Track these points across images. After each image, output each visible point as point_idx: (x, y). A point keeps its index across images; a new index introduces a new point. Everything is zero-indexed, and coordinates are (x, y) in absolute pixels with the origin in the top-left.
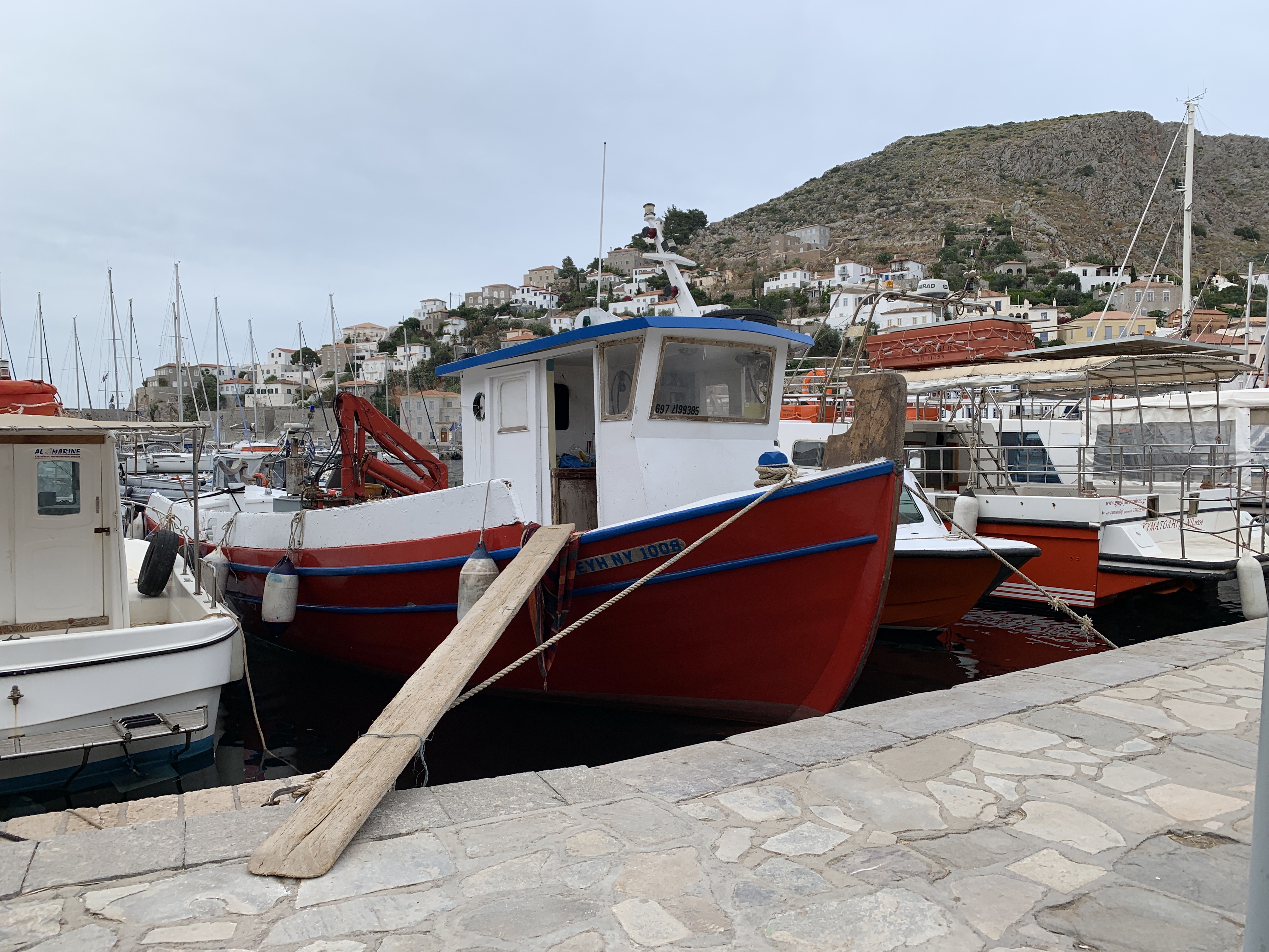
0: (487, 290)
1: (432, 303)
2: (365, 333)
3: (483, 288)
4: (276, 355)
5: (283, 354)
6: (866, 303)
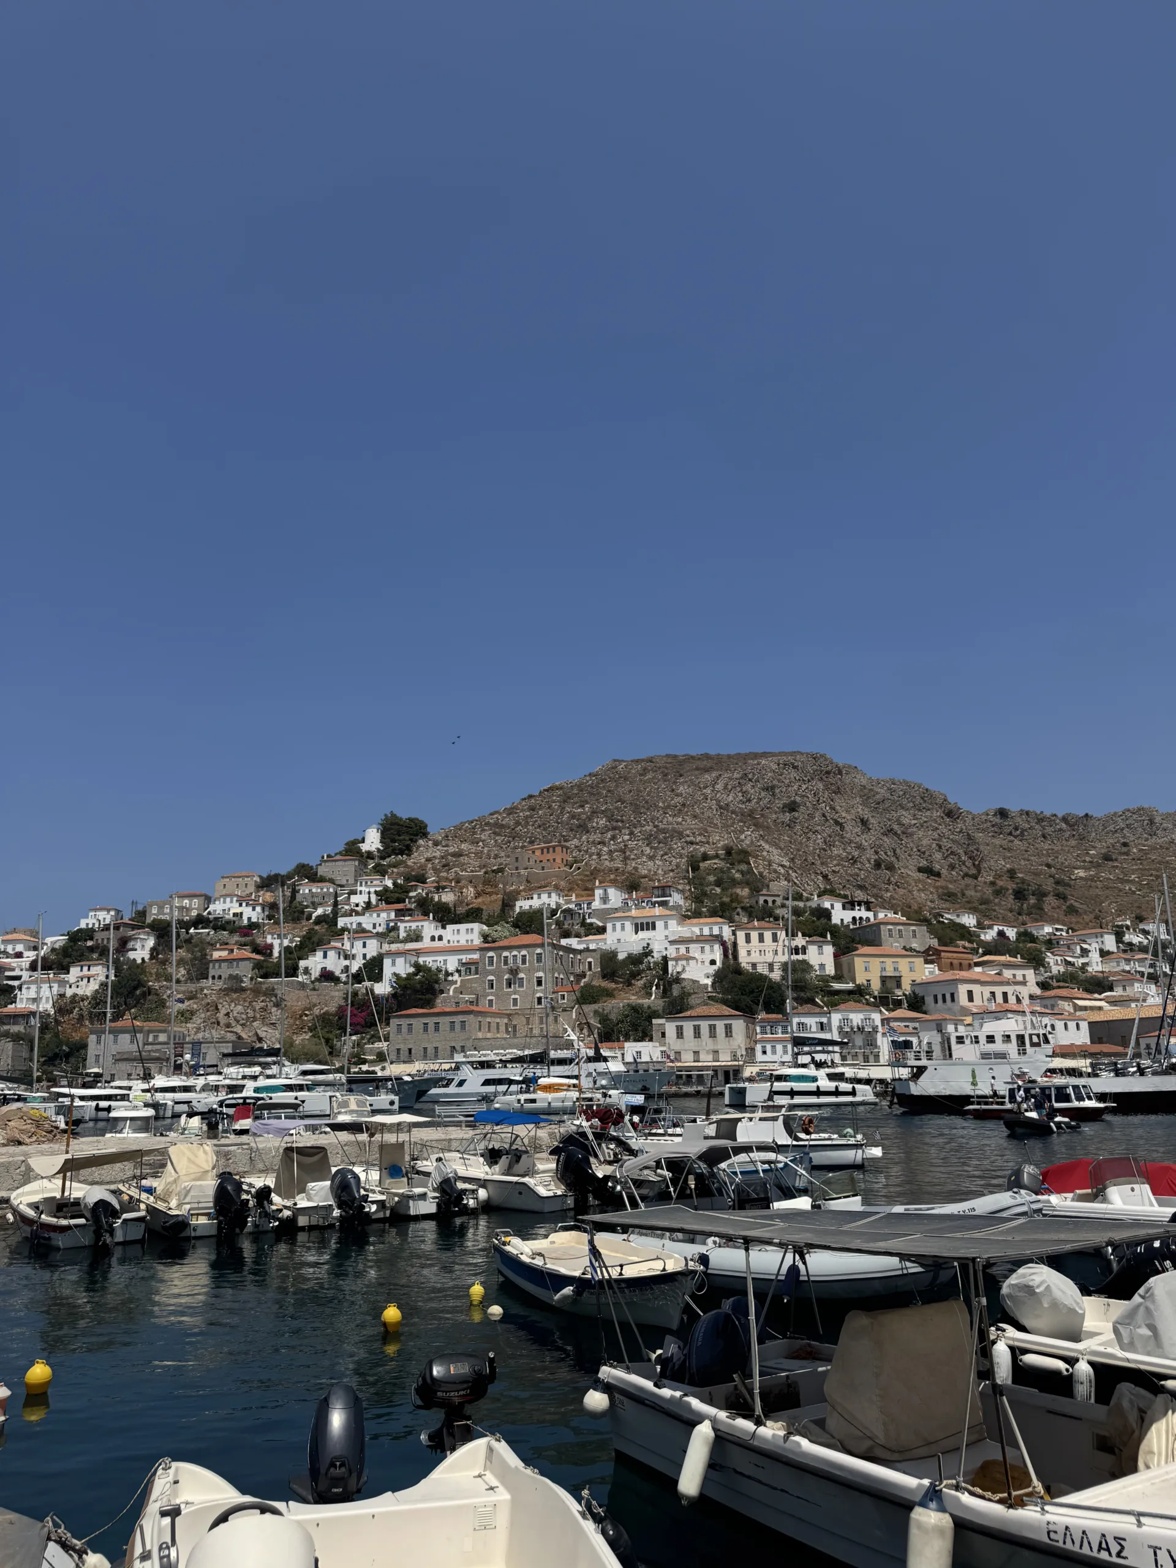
6: (642, 929)
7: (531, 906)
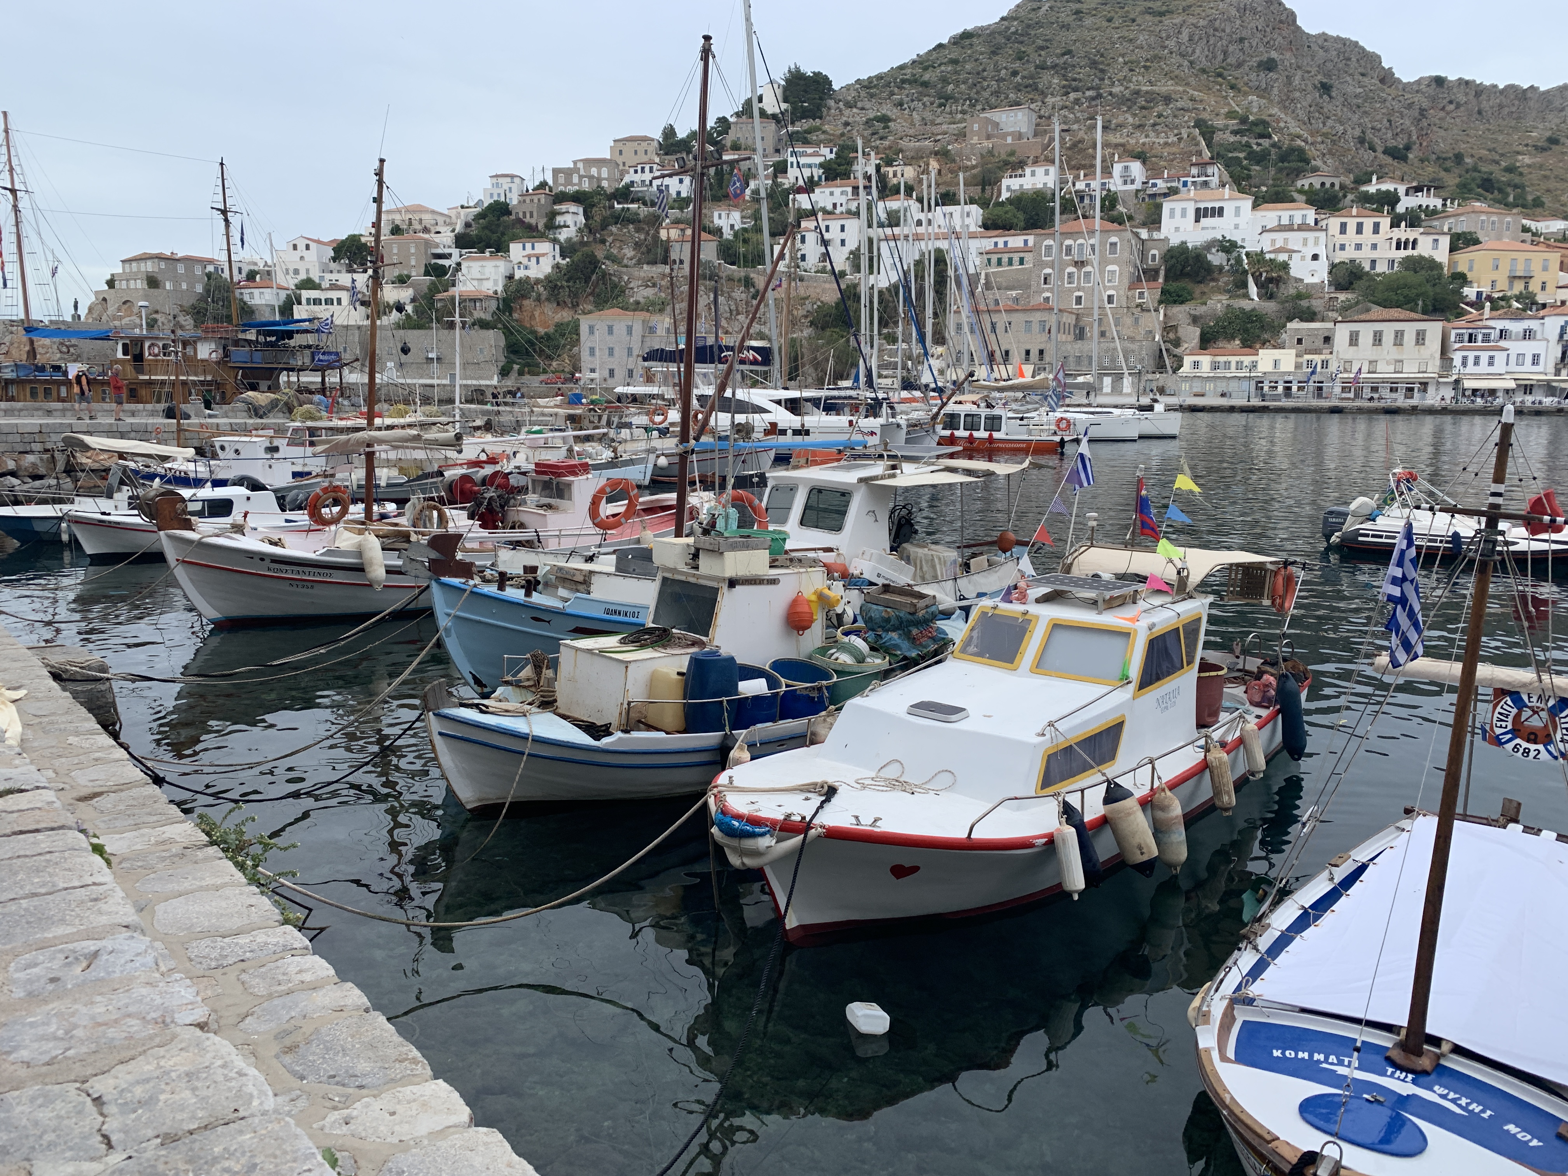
0: (580, 165)
1: (509, 179)
2: (421, 220)
3: (575, 162)
4: (301, 246)
5: (313, 245)
6: (1205, 216)
7: (1021, 186)
